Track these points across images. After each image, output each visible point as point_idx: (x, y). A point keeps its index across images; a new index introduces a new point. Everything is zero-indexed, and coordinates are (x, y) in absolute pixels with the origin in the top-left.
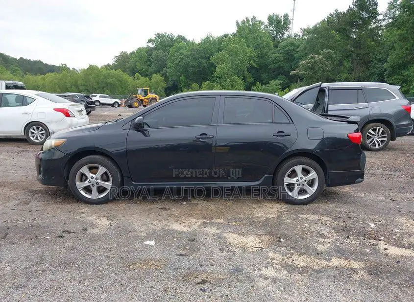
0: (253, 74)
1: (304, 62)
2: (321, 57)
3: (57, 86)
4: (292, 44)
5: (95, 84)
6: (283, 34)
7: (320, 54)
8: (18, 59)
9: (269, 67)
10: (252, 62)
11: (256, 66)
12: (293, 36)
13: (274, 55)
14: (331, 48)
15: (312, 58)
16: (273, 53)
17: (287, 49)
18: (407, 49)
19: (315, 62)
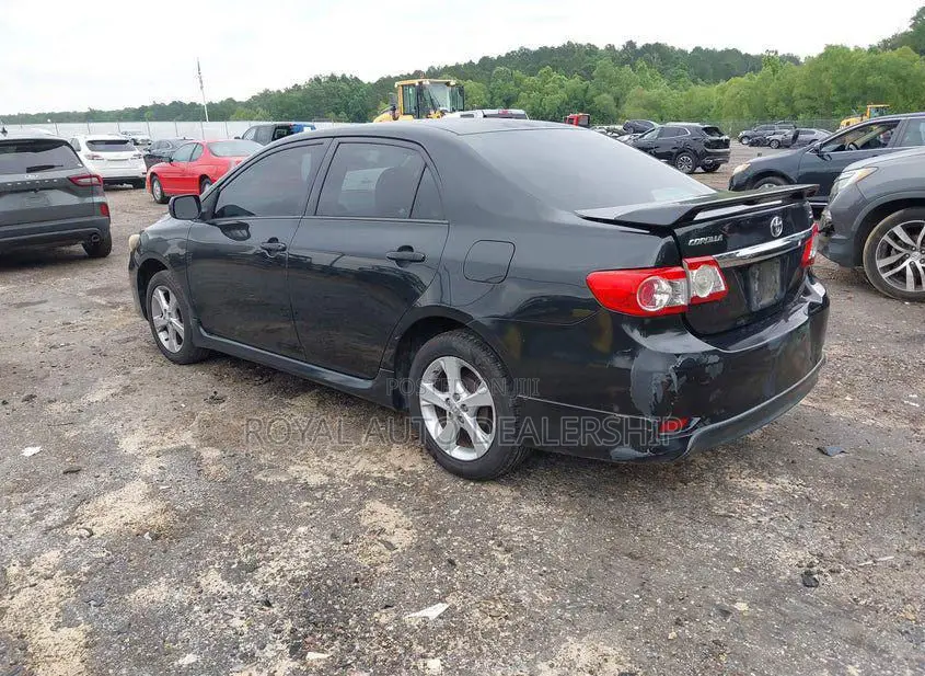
3: (745, 106)
5: (833, 92)
8: (690, 50)
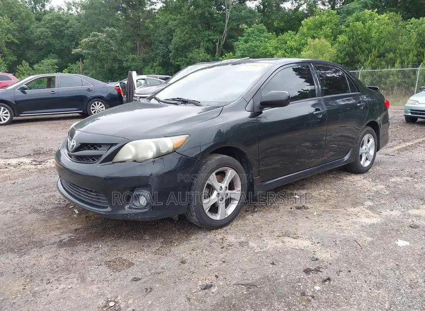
0: (14, 51)
1: (86, 40)
2: (105, 35)
4: (59, 18)
6: (43, 6)
7: (102, 32)
9: (36, 43)
10: (10, 36)
11: (16, 41)
12: (56, 10)
13: (39, 30)
14: (113, 26)
15: (95, 36)
16: (37, 27)
17: (54, 23)
18: (187, 33)
19: (99, 41)
